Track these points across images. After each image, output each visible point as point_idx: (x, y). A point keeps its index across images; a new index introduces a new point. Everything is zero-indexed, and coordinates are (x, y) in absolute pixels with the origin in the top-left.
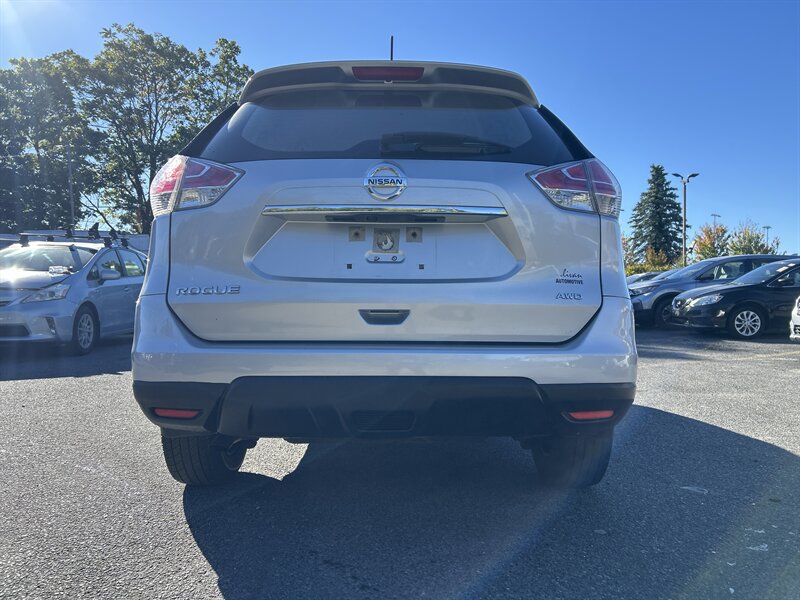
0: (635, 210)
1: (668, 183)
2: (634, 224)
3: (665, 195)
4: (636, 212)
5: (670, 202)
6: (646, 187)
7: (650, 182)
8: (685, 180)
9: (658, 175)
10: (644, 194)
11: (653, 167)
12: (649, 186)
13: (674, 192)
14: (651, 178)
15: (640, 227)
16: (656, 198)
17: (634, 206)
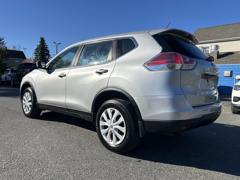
0: (35, 50)
1: (46, 44)
2: (35, 54)
3: (45, 47)
4: (35, 51)
5: (46, 49)
6: (39, 44)
7: (40, 42)
8: (57, 44)
9: (42, 40)
10: (38, 46)
11: (41, 38)
12: (40, 43)
13: (47, 47)
14: (40, 41)
15: (37, 56)
16: (42, 47)
17: (35, 49)
